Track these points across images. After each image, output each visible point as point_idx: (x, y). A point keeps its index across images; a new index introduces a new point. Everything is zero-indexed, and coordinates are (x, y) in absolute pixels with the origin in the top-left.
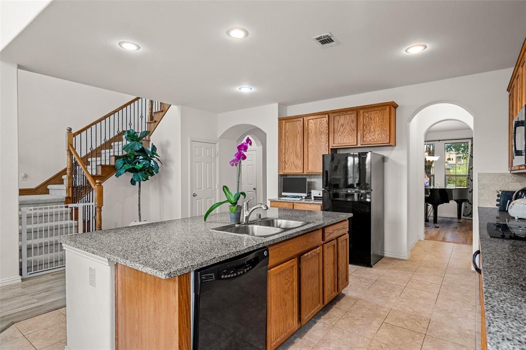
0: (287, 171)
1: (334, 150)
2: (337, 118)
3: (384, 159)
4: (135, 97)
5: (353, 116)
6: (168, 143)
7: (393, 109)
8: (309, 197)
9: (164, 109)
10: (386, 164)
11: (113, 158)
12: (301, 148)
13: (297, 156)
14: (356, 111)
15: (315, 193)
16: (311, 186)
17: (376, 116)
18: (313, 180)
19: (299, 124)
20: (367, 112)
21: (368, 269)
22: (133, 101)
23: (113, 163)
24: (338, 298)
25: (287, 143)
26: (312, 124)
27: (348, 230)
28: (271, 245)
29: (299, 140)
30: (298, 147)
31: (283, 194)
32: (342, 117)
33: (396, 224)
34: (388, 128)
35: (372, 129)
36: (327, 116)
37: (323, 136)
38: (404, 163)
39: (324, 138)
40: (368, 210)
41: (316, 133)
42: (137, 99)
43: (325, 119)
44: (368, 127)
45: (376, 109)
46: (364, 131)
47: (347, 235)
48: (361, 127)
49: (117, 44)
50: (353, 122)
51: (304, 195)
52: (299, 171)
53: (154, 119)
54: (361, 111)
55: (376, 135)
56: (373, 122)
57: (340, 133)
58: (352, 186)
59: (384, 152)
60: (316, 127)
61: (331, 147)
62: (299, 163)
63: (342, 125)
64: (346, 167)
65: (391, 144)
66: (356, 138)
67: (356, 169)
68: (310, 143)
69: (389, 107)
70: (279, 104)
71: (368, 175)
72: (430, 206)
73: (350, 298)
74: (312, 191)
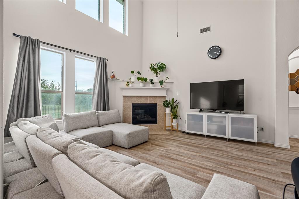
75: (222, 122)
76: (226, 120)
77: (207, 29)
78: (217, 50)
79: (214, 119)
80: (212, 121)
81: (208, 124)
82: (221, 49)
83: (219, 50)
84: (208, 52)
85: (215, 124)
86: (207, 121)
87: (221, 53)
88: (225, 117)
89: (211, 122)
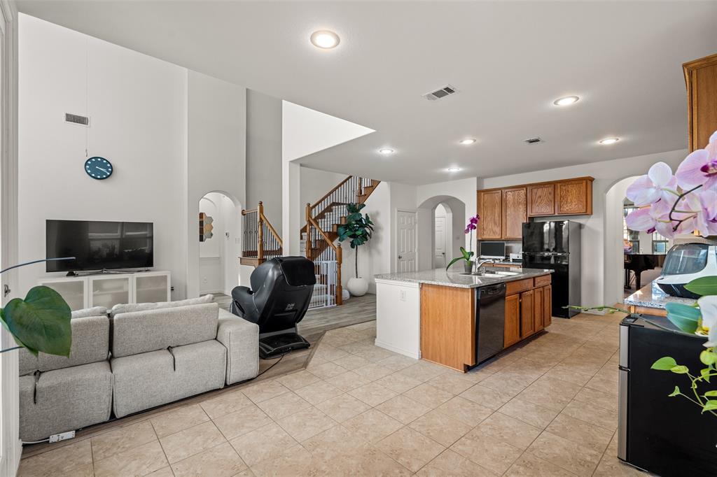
0: (486, 237)
1: (531, 219)
2: (535, 191)
3: (580, 226)
4: (348, 176)
5: (551, 189)
6: (377, 214)
7: (589, 182)
8: (507, 259)
9: (374, 184)
10: (584, 231)
11: (335, 227)
12: (499, 217)
13: (495, 224)
14: (554, 184)
15: (513, 256)
16: (509, 250)
17: (573, 190)
18: (509, 245)
19: (497, 196)
20: (564, 186)
21: (566, 320)
22: (348, 179)
23: (335, 230)
24: (542, 333)
25: (485, 212)
26: (510, 195)
27: (550, 282)
28: (508, 282)
29: (497, 210)
30: (497, 215)
31: (482, 257)
32: (540, 190)
33: (593, 284)
34: (585, 200)
35: (569, 201)
36: (525, 189)
37: (521, 206)
38: (601, 230)
39: (522, 208)
40: (566, 270)
41: (514, 203)
42: (351, 177)
43: (523, 192)
44: (566, 199)
45: (573, 182)
46: (561, 202)
47: (550, 286)
48: (558, 198)
49: (379, 151)
50: (550, 194)
51: (504, 258)
52: (498, 237)
53: (364, 193)
54: (559, 185)
55: (572, 205)
56: (570, 194)
57: (537, 204)
58: (548, 250)
59: (581, 221)
60: (514, 198)
61: (528, 216)
62: (498, 230)
63: (540, 197)
64: (542, 233)
65: (588, 212)
66: (553, 208)
67: (553, 235)
68: (509, 212)
69: (585, 181)
70: (478, 178)
71: (564, 240)
72: (633, 273)
73: (552, 334)
74: (511, 254)
75: (121, 288)
76: (128, 283)
77: (81, 120)
78: (104, 166)
79: (106, 286)
80: (101, 289)
81: (94, 295)
82: (111, 167)
83: (109, 167)
84: (86, 164)
85: (108, 294)
86: (94, 291)
87: (111, 173)
88: (127, 279)
89: (100, 291)
